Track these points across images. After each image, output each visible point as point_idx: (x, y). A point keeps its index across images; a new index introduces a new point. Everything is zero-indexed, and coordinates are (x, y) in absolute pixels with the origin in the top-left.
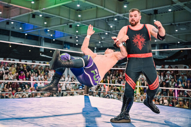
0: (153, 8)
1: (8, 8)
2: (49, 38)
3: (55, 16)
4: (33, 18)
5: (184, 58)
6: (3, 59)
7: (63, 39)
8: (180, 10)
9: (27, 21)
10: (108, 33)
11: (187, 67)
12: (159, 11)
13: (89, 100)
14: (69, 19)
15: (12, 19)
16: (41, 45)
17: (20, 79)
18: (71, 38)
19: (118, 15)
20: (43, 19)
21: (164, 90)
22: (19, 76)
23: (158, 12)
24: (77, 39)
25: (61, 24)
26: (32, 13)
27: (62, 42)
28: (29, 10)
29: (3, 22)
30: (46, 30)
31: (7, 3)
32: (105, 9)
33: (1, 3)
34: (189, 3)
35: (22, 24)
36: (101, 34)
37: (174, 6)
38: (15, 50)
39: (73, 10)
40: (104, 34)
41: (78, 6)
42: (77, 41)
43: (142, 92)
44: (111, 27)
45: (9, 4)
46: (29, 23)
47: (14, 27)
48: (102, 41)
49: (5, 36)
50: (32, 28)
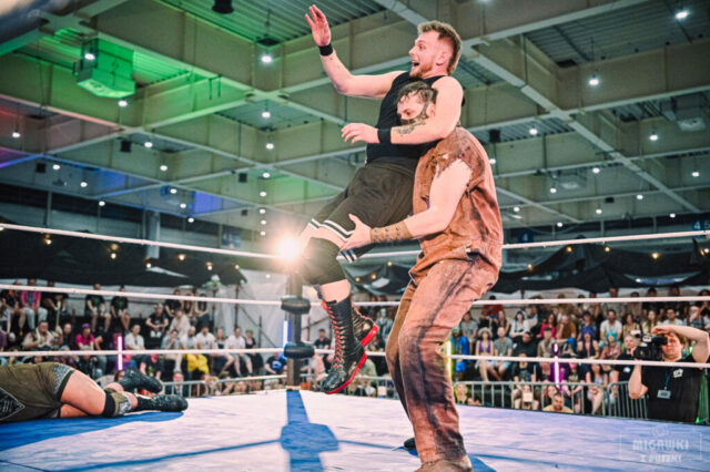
0: (485, 124)
1: (42, 121)
2: (178, 214)
3: (192, 148)
5: (576, 268)
6: (25, 281)
7: (219, 218)
8: (559, 132)
9: (105, 160)
11: (586, 293)
12: (502, 133)
13: (302, 403)
14: (239, 155)
15: (55, 155)
16: (151, 236)
17: (81, 345)
18: (244, 213)
20: (155, 154)
21: (521, 366)
23: (502, 137)
24: (263, 217)
25: (213, 172)
26: (119, 138)
27: (216, 226)
28: (110, 128)
29: (25, 163)
30: (166, 190)
31: (37, 105)
33: (18, 104)
34: (583, 113)
35: (89, 172)
37: (544, 121)
38: (64, 253)
39: (252, 129)
41: (266, 115)
42: (264, 222)
45: (43, 108)
46: (109, 166)
47: (63, 179)
49: (31, 210)
50: (122, 184)
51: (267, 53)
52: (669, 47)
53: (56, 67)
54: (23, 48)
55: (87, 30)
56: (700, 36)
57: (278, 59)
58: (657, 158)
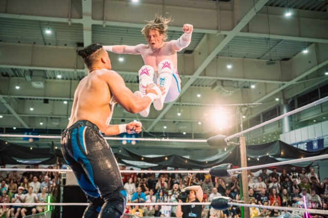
52: (35, 45)
56: (50, 44)
58: (14, 98)
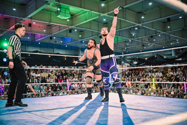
1: (50, 27)
3: (87, 30)
4: (69, 33)
10: (132, 40)
12: (171, 18)
14: (99, 31)
15: (54, 35)
16: (79, 55)
19: (137, 25)
20: (78, 33)
22: (59, 79)
25: (92, 36)
26: (69, 29)
28: (66, 27)
29: (48, 37)
30: (82, 42)
31: (48, 23)
32: (126, 21)
33: (45, 23)
35: (63, 38)
36: (125, 41)
37: (184, 14)
39: (102, 24)
40: (128, 41)
41: (105, 20)
43: (157, 86)
44: (133, 35)
45: (50, 23)
46: (67, 37)
47: (56, 41)
48: (127, 47)
49: (50, 49)
50: (71, 41)
51: (103, 3)
53: (52, 13)
54: (43, 9)
55: (57, 3)
57: (106, 4)
